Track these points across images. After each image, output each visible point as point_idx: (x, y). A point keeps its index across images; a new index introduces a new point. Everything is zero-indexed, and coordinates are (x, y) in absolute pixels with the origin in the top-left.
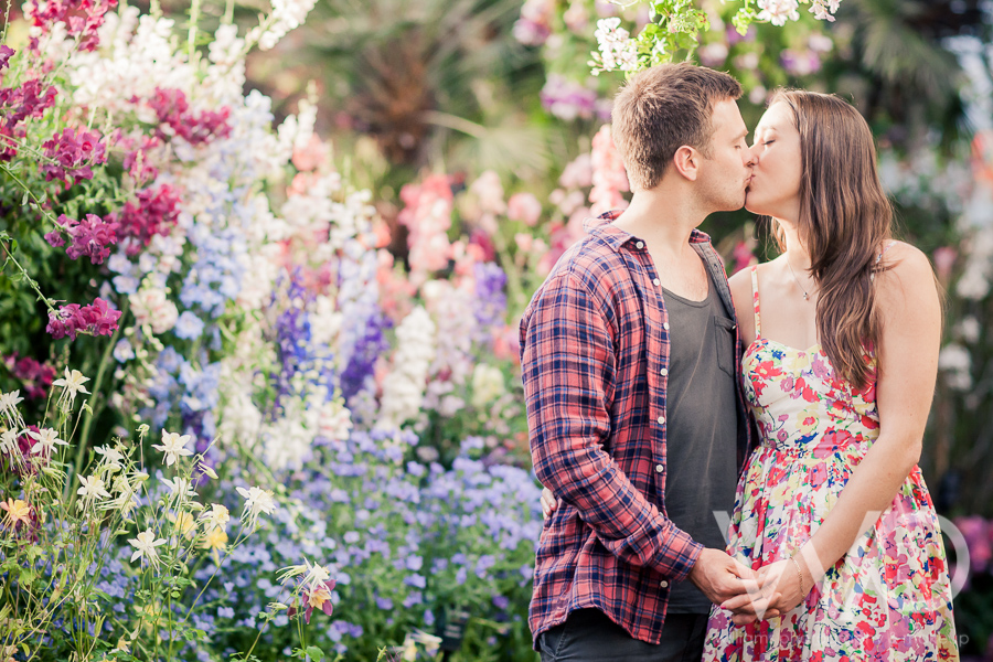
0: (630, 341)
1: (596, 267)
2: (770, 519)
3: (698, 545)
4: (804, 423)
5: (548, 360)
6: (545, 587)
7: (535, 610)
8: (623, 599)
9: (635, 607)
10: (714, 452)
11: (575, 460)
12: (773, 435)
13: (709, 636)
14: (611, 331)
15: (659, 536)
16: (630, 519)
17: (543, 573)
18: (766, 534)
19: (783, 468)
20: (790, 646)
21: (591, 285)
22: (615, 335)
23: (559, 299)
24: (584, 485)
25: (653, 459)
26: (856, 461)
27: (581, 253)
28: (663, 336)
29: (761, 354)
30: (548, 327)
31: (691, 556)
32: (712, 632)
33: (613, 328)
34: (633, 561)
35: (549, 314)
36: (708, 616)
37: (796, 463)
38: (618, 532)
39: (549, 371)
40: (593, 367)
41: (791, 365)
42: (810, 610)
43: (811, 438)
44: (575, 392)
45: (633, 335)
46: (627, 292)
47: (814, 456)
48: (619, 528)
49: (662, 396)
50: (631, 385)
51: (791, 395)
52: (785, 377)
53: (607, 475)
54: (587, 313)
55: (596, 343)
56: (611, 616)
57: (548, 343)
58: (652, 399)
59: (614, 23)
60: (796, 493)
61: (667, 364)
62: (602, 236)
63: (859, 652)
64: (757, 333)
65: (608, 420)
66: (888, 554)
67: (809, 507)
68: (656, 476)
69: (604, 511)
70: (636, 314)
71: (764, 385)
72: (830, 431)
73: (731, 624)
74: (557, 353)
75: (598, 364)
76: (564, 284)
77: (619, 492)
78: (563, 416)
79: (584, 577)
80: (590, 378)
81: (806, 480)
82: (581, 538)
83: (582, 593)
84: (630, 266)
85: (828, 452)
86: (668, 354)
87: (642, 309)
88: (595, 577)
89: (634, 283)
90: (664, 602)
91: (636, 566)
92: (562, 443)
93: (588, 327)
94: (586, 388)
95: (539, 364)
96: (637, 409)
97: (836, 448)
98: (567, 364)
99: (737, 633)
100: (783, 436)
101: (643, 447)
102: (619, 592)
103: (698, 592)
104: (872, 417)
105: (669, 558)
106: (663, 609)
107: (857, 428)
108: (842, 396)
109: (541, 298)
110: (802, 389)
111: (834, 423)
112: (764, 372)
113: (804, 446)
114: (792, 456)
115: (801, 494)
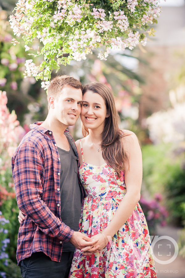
0: (48, 164)
1: (37, 140)
2: (94, 221)
3: (72, 230)
4: (101, 189)
5: (23, 170)
6: (22, 245)
7: (19, 253)
8: (49, 248)
9: (52, 250)
10: (74, 199)
11: (34, 203)
12: (91, 194)
13: (74, 259)
14: (42, 160)
15: (60, 227)
16: (51, 222)
17: (21, 241)
18: (93, 226)
19: (96, 204)
20: (102, 261)
21: (36, 146)
22: (43, 162)
23: (25, 150)
24: (36, 211)
25: (56, 202)
26: (120, 201)
27: (32, 135)
28: (58, 162)
29: (86, 168)
30: (22, 159)
31: (71, 234)
32: (75, 258)
33: (43, 160)
34: (51, 236)
35: (23, 155)
36: (74, 252)
37: (100, 202)
38: (47, 226)
39: (23, 174)
40: (37, 172)
41: (96, 171)
42: (108, 249)
43: (104, 194)
44: (33, 180)
45: (49, 162)
46: (47, 148)
47: (105, 200)
48: (47, 225)
49: (58, 182)
50: (48, 178)
51: (96, 181)
52: (94, 175)
53: (44, 208)
54: (35, 155)
55: (38, 165)
56: (46, 253)
57: (23, 165)
58: (55, 183)
59: (31, 61)
60: (101, 213)
61: (60, 171)
62: (38, 130)
63: (124, 262)
64: (83, 161)
65: (42, 189)
66: (132, 229)
67: (106, 217)
68: (57, 208)
69: (43, 219)
70: (50, 155)
71: (87, 178)
72: (111, 191)
73: (81, 255)
74: (26, 168)
75: (39, 171)
76: (27, 145)
77: (48, 213)
78: (29, 188)
79: (36, 241)
80: (37, 176)
81: (104, 208)
82: (34, 229)
83: (36, 247)
84: (47, 140)
85: (110, 198)
86: (60, 168)
87: (52, 154)
88: (40, 241)
89: (49, 145)
90: (61, 248)
91: (52, 237)
92: (29, 197)
93: (35, 159)
94: (36, 179)
95: (20, 171)
96: (50, 186)
97: (112, 197)
98: (29, 171)
99: (83, 258)
100: (95, 194)
101: (53, 198)
102: (47, 246)
103: (72, 245)
104: (124, 186)
105: (63, 235)
106: (61, 250)
107: (119, 190)
108: (113, 180)
109: (19, 150)
110: (100, 179)
111: (111, 189)
112: (87, 173)
113: (102, 197)
114: (98, 200)
115: (103, 213)
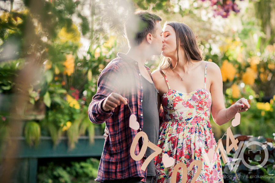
2: (179, 143)
4: (189, 114)
12: (177, 118)
19: (181, 128)
28: (141, 90)
29: (176, 94)
37: (186, 126)
41: (185, 98)
43: (190, 119)
47: (191, 124)
49: (141, 108)
51: (185, 106)
52: (183, 101)
60: (186, 135)
61: (142, 99)
63: (206, 182)
64: (170, 88)
67: (190, 139)
71: (177, 103)
72: (196, 117)
81: (189, 131)
85: (195, 123)
97: (197, 122)
100: (181, 119)
107: (203, 116)
108: (201, 106)
110: (188, 104)
111: (197, 115)
112: (177, 100)
113: (188, 121)
114: (184, 124)
115: (188, 135)
